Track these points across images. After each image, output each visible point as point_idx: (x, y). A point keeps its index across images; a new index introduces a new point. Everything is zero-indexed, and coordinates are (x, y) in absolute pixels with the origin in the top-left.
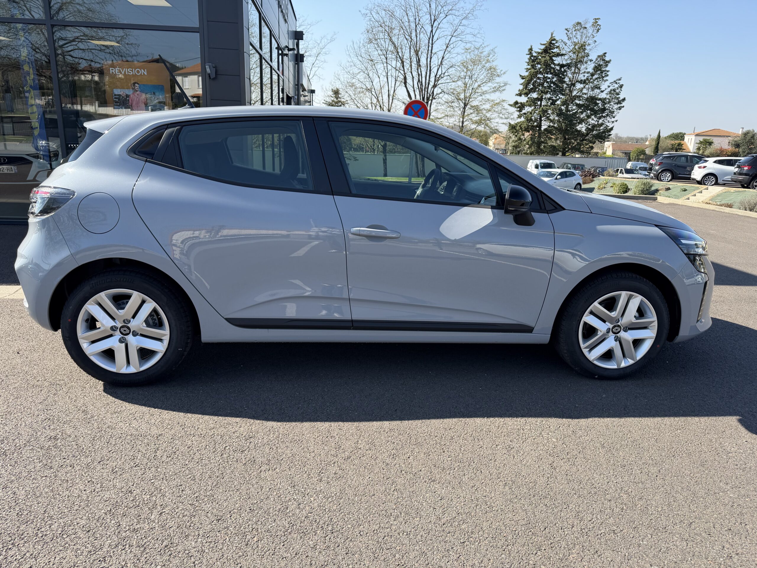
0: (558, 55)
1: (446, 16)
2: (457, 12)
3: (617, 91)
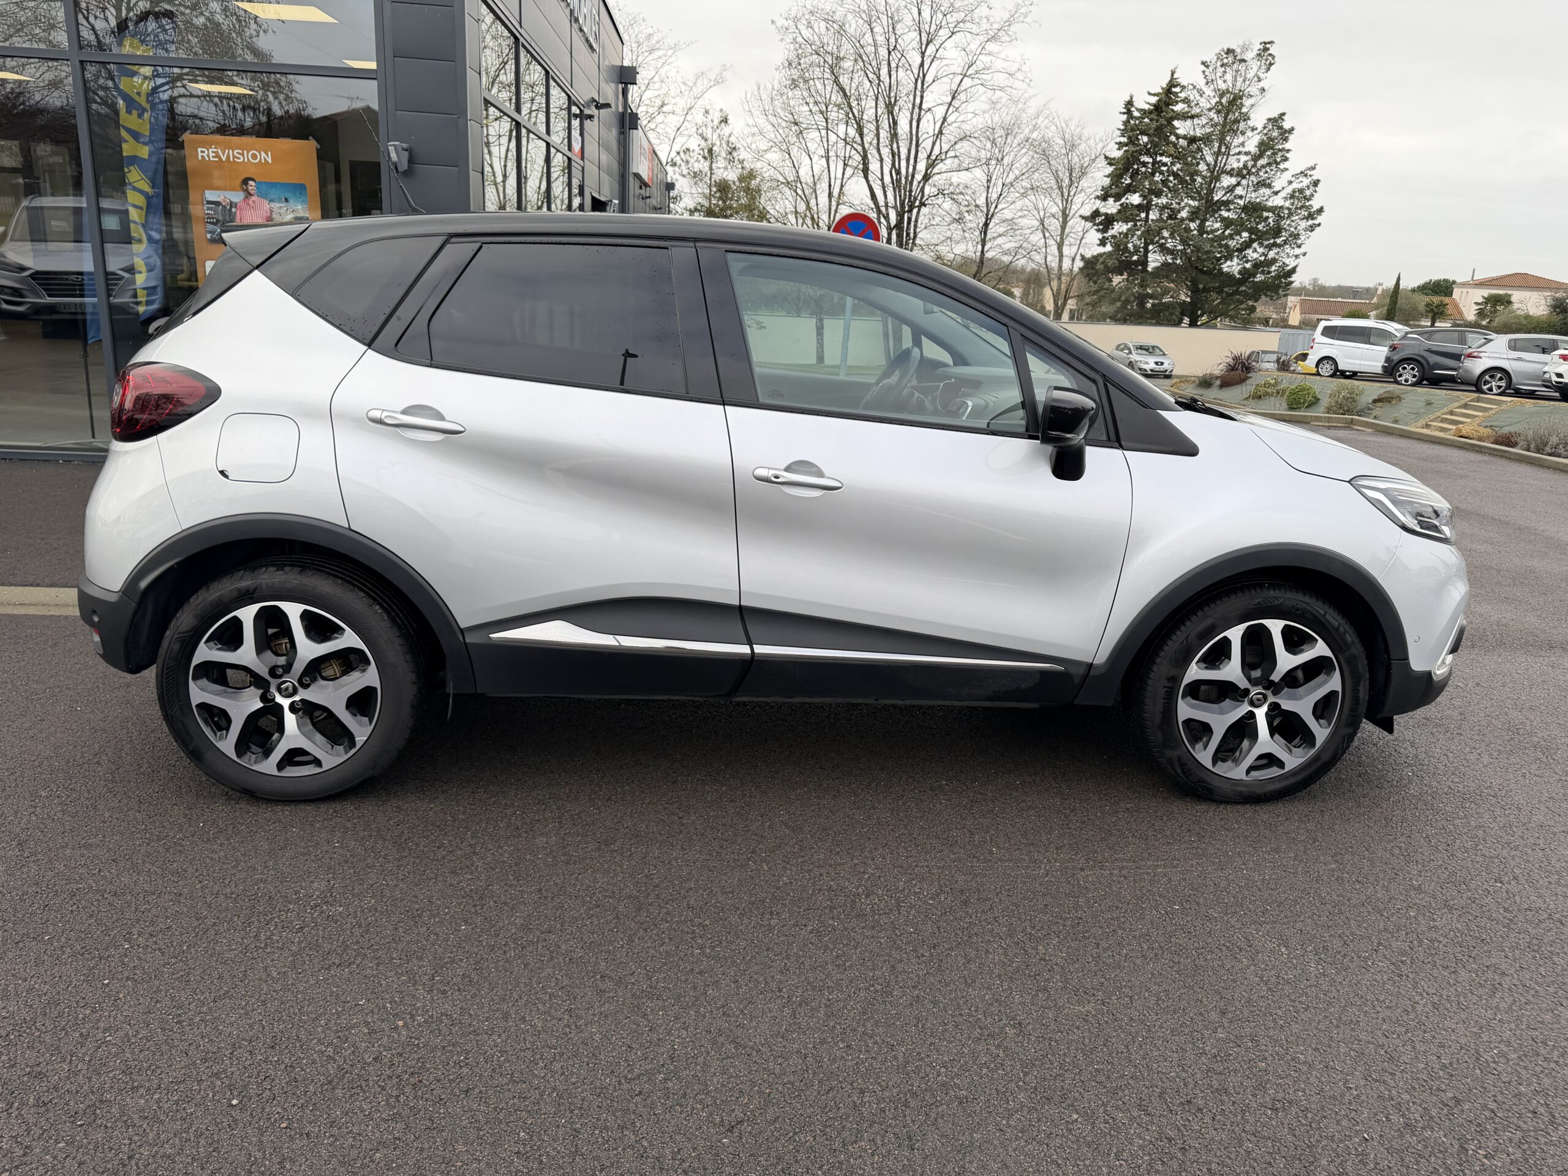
0: (1184, 116)
1: (953, 33)
2: (974, 27)
3: (1308, 193)
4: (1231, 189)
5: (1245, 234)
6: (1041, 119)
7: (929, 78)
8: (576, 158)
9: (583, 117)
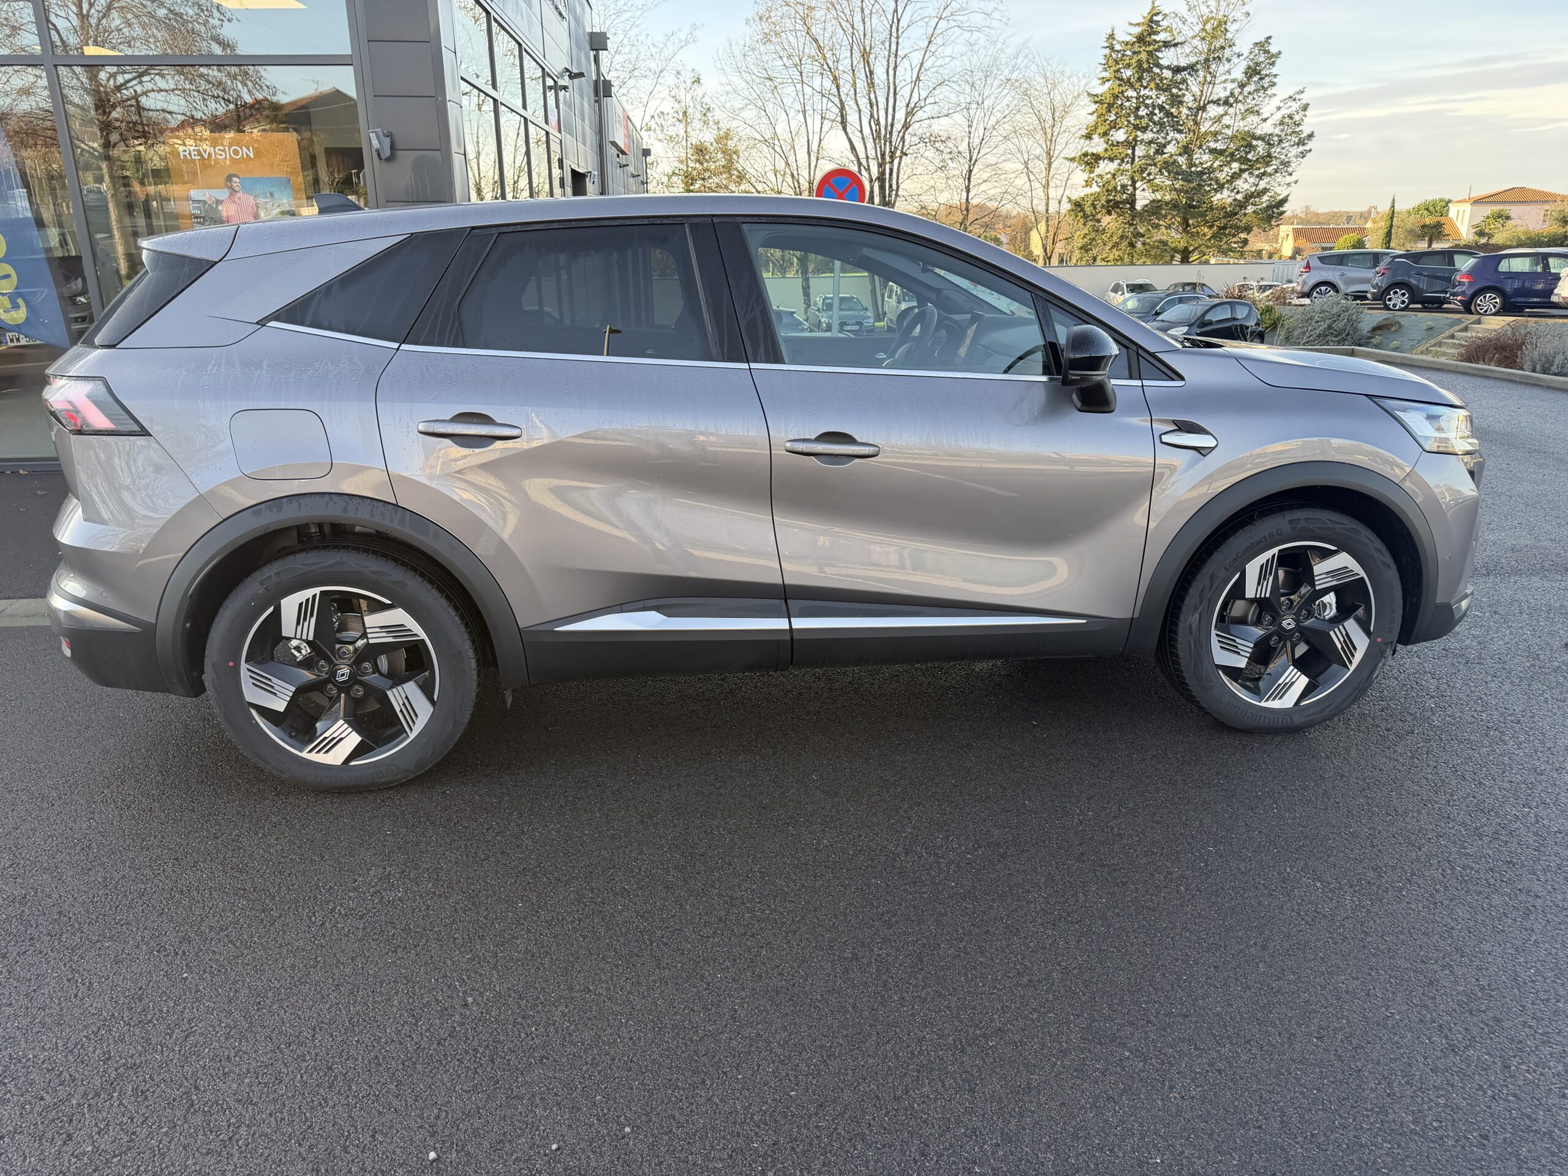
0: (1167, 44)
3: (1297, 118)
4: (1218, 119)
5: (1235, 166)
6: (1020, 58)
7: (903, 23)
8: (553, 131)
9: (556, 88)
